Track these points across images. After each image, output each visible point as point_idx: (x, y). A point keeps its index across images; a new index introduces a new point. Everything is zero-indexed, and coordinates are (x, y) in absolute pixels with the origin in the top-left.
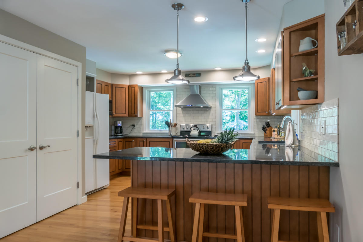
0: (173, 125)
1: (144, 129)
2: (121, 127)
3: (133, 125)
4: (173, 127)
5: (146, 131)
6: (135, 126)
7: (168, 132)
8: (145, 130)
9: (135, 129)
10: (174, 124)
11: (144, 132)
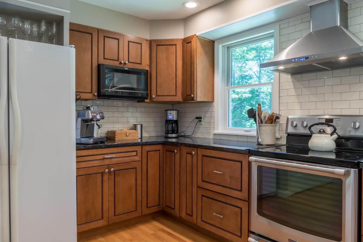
0: (265, 117)
1: (216, 127)
2: (176, 122)
3: (199, 119)
4: (266, 123)
5: (220, 129)
6: (202, 120)
7: (254, 133)
8: (218, 129)
9: (202, 126)
10: (267, 116)
11: (216, 132)
